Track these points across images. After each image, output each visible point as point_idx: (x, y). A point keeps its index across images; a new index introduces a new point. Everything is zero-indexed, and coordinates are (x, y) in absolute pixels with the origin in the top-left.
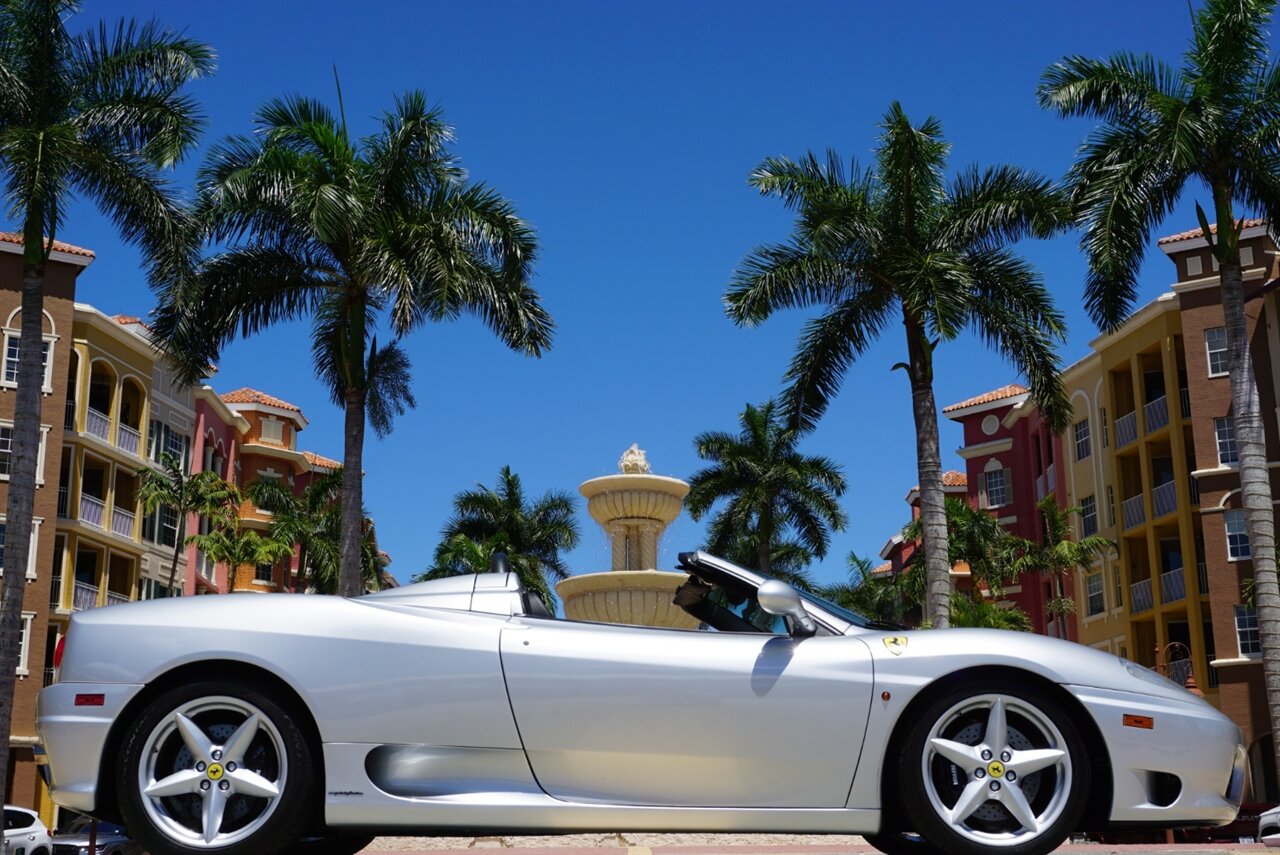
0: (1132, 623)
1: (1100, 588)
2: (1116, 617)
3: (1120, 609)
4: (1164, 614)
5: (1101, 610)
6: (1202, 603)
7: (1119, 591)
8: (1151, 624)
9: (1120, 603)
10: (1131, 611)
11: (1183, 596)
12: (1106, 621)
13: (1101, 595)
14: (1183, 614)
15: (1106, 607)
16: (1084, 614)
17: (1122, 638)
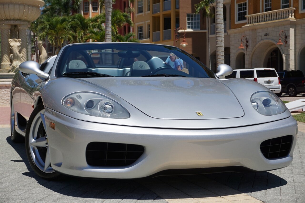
0: (153, 17)
1: (142, 4)
2: (147, 15)
3: (149, 12)
4: (164, 15)
5: (142, 12)
6: (176, 12)
7: (149, 6)
8: (159, 18)
9: (149, 10)
10: (153, 13)
11: (170, 9)
12: (143, 15)
13: (142, 7)
14: (170, 15)
15: (144, 11)
16: (136, 12)
17: (149, 21)
